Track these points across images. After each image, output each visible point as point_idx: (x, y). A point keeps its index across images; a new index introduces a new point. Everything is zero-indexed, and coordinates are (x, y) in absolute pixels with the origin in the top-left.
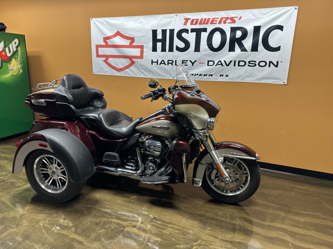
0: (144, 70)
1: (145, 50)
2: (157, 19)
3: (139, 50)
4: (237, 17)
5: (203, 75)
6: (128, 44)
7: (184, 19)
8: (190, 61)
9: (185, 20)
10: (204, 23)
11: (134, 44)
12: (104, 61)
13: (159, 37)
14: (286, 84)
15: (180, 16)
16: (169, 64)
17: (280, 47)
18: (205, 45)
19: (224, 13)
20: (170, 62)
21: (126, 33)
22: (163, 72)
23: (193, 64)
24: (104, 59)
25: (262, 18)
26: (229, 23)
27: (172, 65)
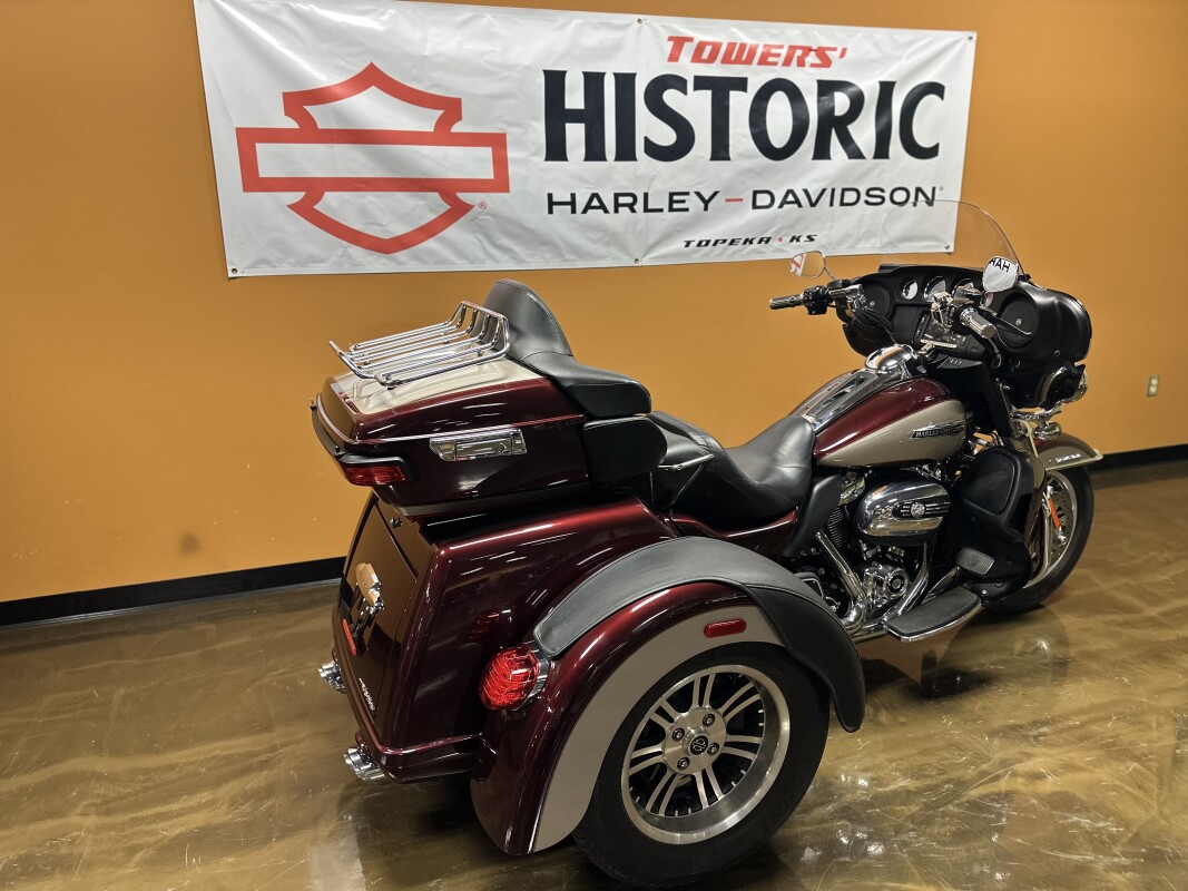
0: (513, 236)
1: (512, 154)
2: (563, 26)
3: (486, 153)
4: (835, 49)
5: (742, 241)
6: (429, 127)
7: (670, 39)
8: (698, 194)
9: (672, 43)
10: (738, 61)
11: (457, 128)
12: (294, 207)
13: (575, 99)
14: (951, 250)
15: (656, 25)
16: (620, 209)
17: (937, 146)
18: (744, 136)
19: (797, 32)
20: (622, 200)
21: (415, 79)
22: (599, 240)
23: (706, 203)
24: (297, 196)
25: (898, 58)
26: (813, 65)
27: (633, 211)
